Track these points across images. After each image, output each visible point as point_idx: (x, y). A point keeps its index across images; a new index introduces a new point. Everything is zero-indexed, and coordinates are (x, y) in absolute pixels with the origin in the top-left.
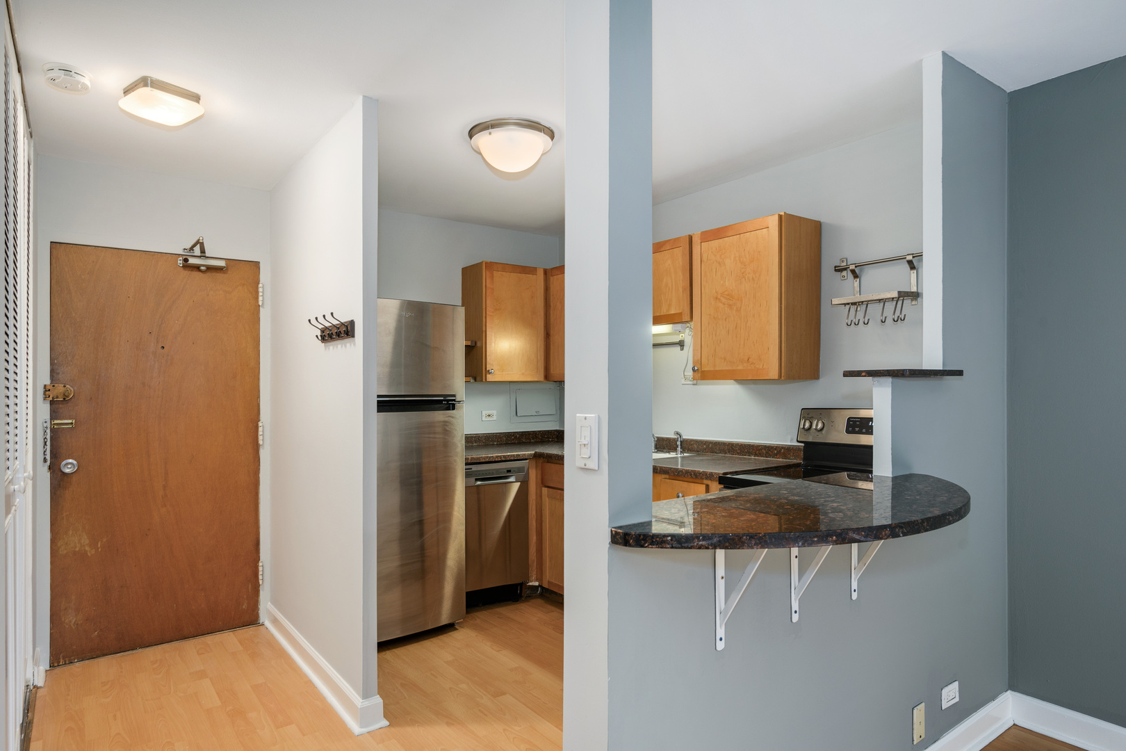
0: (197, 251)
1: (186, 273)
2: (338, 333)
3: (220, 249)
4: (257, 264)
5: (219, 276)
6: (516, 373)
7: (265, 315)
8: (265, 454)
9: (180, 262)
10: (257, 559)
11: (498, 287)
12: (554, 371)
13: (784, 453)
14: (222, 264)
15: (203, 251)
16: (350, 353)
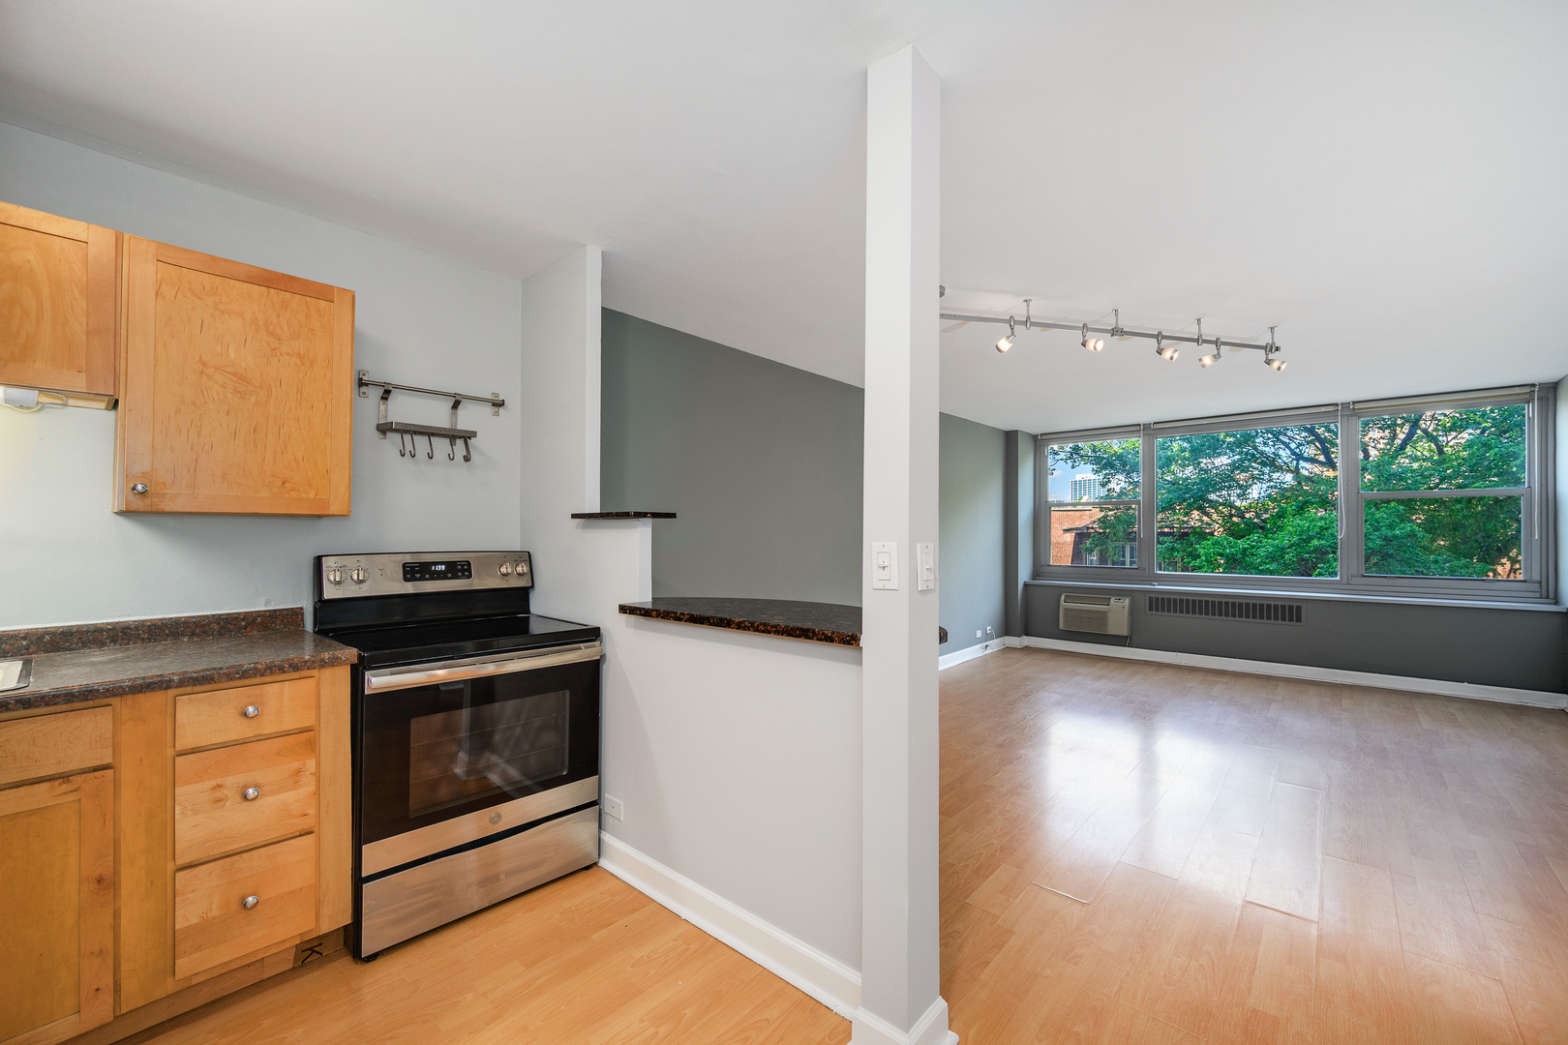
13: (261, 623)
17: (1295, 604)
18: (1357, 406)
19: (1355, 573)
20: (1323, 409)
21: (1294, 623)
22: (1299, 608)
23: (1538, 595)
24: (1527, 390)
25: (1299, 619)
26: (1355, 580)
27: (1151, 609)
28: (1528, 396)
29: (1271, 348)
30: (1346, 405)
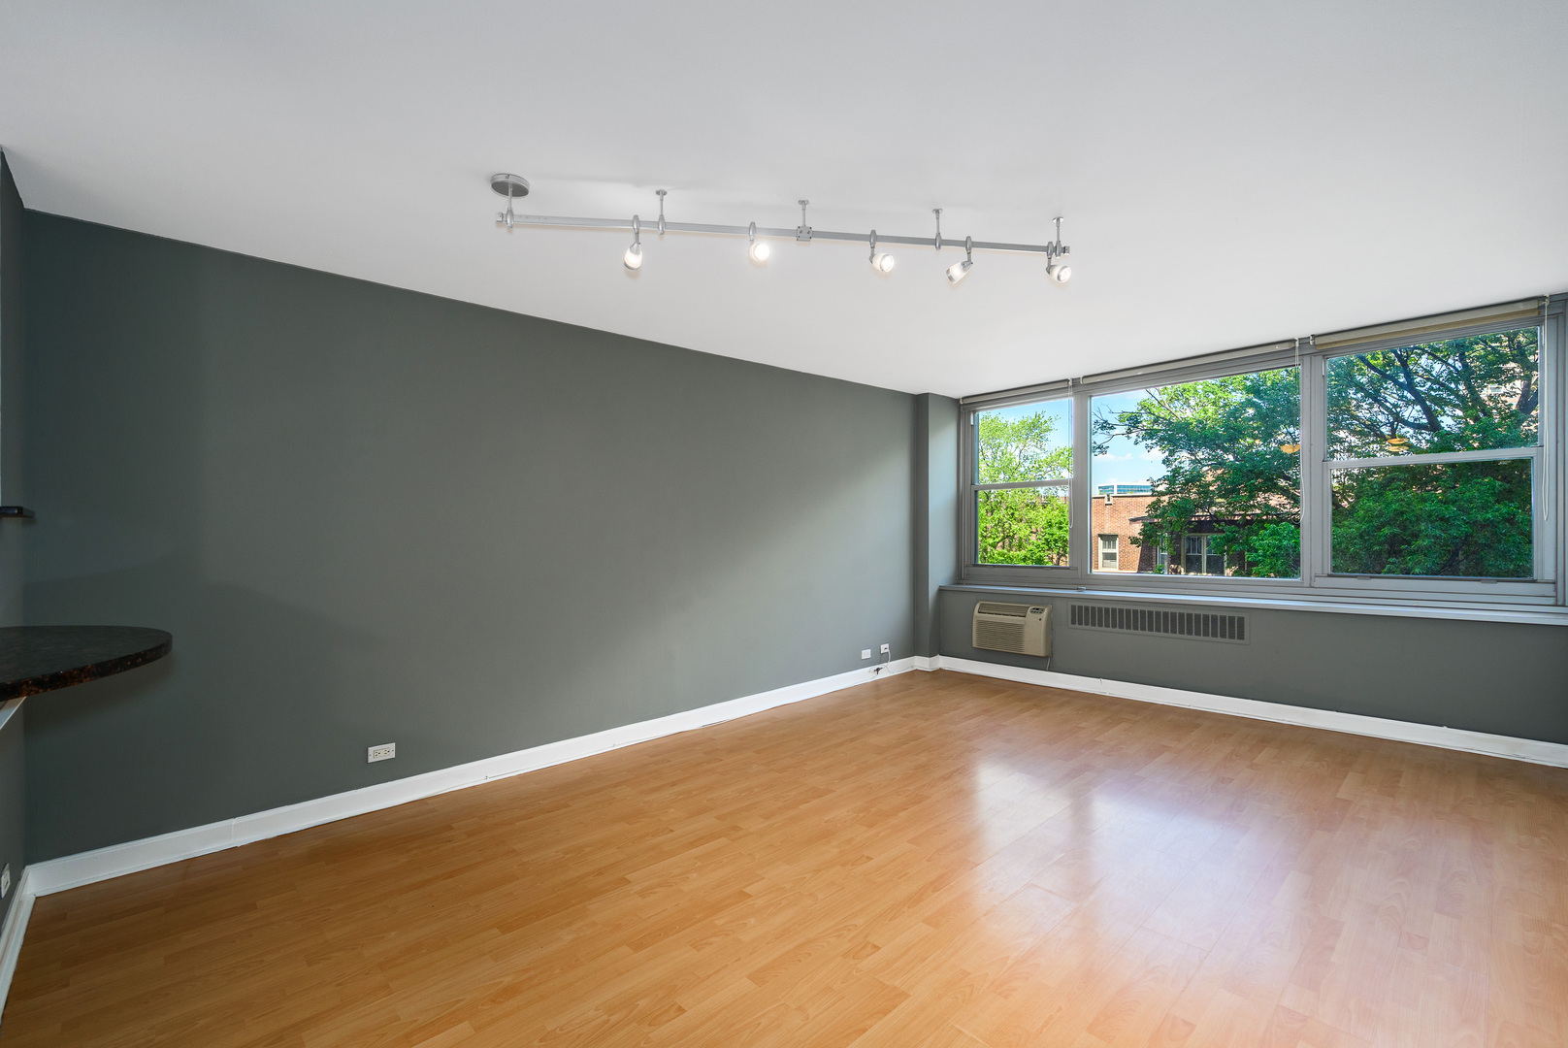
17: (1236, 615)
18: (1319, 341)
19: (1319, 572)
20: (1277, 348)
21: (1236, 641)
22: (1241, 620)
23: (1552, 601)
24: (1534, 305)
25: (1241, 636)
26: (1319, 582)
27: (1073, 622)
28: (1536, 314)
29: (1056, 249)
30: (1304, 341)
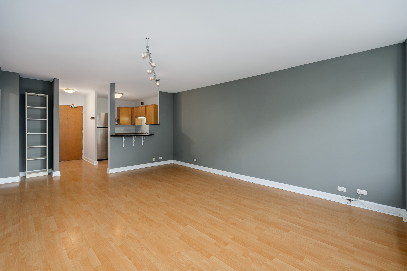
0: (73, 105)
1: (71, 108)
2: (93, 118)
3: (77, 105)
4: (82, 107)
5: (76, 109)
6: (126, 123)
7: (84, 114)
8: (83, 135)
9: (70, 107)
10: (82, 150)
11: (123, 110)
12: (133, 123)
14: (77, 107)
15: (74, 105)
16: (94, 121)
